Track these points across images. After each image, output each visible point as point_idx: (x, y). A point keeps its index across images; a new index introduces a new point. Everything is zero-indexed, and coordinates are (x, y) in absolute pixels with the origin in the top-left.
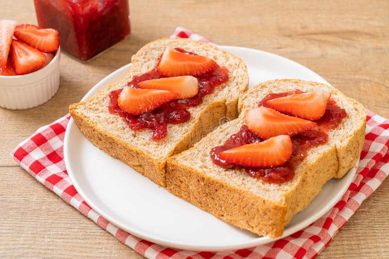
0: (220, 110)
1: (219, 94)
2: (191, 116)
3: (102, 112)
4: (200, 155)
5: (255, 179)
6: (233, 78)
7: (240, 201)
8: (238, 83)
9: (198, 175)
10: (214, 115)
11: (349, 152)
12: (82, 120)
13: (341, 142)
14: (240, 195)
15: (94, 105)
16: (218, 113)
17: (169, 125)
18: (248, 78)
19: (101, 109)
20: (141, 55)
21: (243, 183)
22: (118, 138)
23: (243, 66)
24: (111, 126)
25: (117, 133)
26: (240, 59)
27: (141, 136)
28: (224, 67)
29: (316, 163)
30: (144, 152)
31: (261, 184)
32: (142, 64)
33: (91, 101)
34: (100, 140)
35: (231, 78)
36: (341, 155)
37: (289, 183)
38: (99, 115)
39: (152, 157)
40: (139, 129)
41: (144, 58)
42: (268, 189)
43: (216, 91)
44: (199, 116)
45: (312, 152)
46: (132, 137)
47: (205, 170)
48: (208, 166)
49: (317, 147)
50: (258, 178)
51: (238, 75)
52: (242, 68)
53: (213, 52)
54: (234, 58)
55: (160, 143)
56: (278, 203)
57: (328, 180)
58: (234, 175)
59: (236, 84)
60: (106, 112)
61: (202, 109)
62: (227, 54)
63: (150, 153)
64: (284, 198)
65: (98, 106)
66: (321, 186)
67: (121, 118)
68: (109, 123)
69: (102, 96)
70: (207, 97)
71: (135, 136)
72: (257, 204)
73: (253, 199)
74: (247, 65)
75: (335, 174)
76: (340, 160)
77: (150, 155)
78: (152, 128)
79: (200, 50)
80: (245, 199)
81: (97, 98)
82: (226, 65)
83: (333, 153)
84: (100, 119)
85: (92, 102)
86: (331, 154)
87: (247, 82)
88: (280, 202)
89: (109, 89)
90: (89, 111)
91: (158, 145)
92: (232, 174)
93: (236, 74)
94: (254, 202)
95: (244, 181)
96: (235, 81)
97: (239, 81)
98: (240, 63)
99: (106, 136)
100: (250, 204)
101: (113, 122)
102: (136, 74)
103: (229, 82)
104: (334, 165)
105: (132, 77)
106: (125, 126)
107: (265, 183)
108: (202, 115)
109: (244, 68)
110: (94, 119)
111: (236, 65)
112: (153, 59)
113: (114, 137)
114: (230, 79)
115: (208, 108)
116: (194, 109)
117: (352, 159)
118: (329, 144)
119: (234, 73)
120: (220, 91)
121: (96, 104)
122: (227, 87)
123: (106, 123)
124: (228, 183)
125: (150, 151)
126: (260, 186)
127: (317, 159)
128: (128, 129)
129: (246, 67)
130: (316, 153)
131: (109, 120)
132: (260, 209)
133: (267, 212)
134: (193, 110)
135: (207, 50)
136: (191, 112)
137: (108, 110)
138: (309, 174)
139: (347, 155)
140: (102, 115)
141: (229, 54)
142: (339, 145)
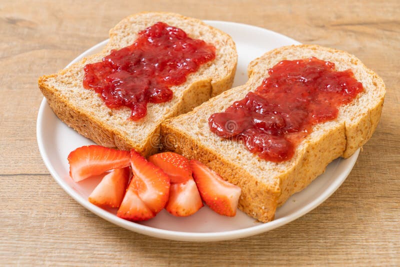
0: (204, 90)
1: (205, 72)
2: (173, 95)
3: (76, 86)
4: (199, 120)
5: (252, 154)
6: (219, 56)
7: (232, 177)
8: (226, 62)
9: (192, 141)
10: (198, 95)
11: (360, 132)
12: (52, 94)
13: (352, 120)
14: (232, 170)
15: (67, 78)
16: (203, 93)
17: (149, 104)
18: (237, 56)
19: (74, 83)
20: (120, 29)
21: (238, 157)
22: (93, 116)
23: (232, 43)
24: (85, 102)
25: (92, 110)
26: (228, 35)
27: (118, 115)
28: (210, 44)
29: (320, 141)
30: (121, 133)
31: (256, 161)
32: (121, 39)
33: (63, 74)
34: (72, 117)
35: (217, 55)
36: (350, 134)
37: (287, 163)
38: (72, 89)
39: (130, 139)
40: (116, 108)
41: (123, 32)
42: (263, 168)
43: (201, 70)
44: (183, 95)
45: (317, 129)
46: (108, 116)
47: (201, 137)
48: (204, 133)
49: (324, 123)
50: (255, 153)
51: (226, 52)
52: (230, 45)
53: (199, 28)
54: (222, 34)
55: (139, 123)
56: (271, 187)
57: (334, 159)
58: (230, 146)
59: (223, 62)
60: (80, 87)
61: (185, 88)
62: (214, 29)
63: (127, 134)
64: (278, 181)
65: (71, 80)
66: (324, 165)
67: (97, 94)
68: (82, 99)
69: (76, 69)
70: (191, 75)
71: (111, 115)
72: (249, 184)
73: (245, 177)
74: (235, 42)
75: (342, 154)
76: (348, 139)
77: (128, 137)
78: (130, 106)
79: (185, 25)
80: (237, 176)
81: (70, 71)
82: (213, 42)
83: (340, 131)
84: (73, 93)
85: (65, 75)
86: (338, 132)
87: (236, 61)
88: (274, 186)
89: (84, 62)
90: (61, 85)
91: (137, 125)
92: (228, 145)
93: (224, 52)
94: (246, 181)
95: (239, 155)
96: (223, 59)
97: (227, 59)
98: (229, 39)
99: (79, 112)
100: (242, 182)
101: (87, 98)
102: (114, 48)
103: (215, 60)
104: (342, 144)
105: (110, 51)
106: (100, 103)
107: (262, 160)
108: (185, 94)
109: (232, 46)
110: (66, 94)
111: (224, 41)
112: (133, 33)
113: (88, 114)
114: (216, 57)
115: (191, 87)
116: (177, 88)
117: (362, 139)
118: (338, 121)
119: (221, 51)
120: (205, 69)
121: (69, 77)
122: (213, 66)
123: (80, 98)
124: (221, 155)
125: (127, 132)
126: (255, 163)
127: (322, 136)
128: (104, 106)
129: (234, 44)
130: (322, 130)
131: (83, 96)
132: (251, 189)
133: (258, 194)
134: (175, 89)
135: (192, 25)
136: (174, 91)
137: (82, 84)
138: (312, 152)
139: (357, 134)
140: (76, 90)
141: (216, 29)
142: (348, 123)
